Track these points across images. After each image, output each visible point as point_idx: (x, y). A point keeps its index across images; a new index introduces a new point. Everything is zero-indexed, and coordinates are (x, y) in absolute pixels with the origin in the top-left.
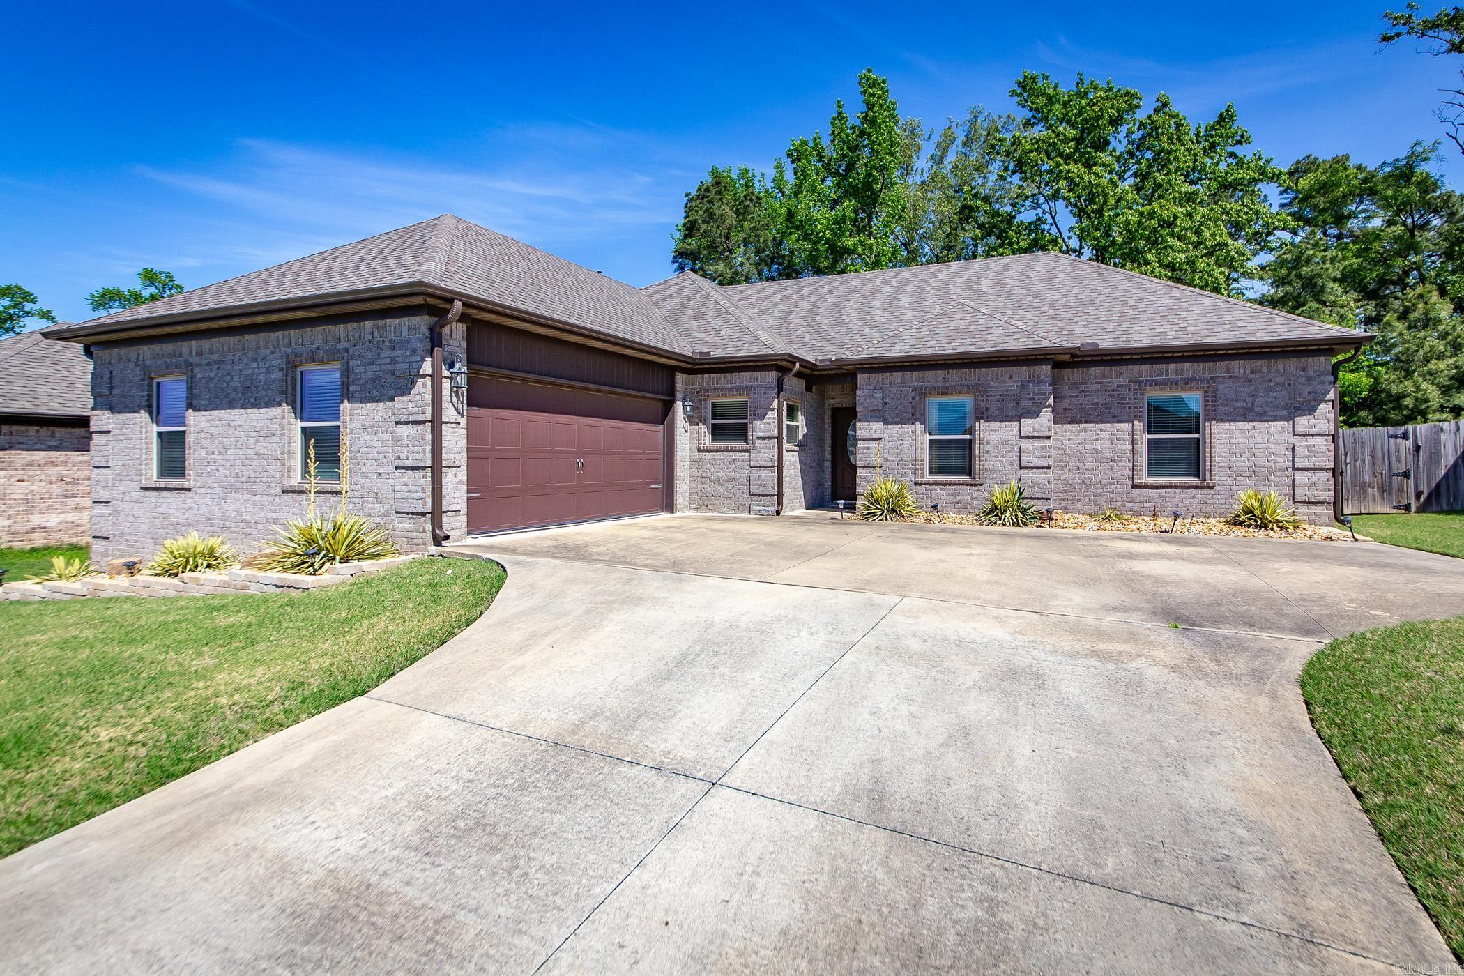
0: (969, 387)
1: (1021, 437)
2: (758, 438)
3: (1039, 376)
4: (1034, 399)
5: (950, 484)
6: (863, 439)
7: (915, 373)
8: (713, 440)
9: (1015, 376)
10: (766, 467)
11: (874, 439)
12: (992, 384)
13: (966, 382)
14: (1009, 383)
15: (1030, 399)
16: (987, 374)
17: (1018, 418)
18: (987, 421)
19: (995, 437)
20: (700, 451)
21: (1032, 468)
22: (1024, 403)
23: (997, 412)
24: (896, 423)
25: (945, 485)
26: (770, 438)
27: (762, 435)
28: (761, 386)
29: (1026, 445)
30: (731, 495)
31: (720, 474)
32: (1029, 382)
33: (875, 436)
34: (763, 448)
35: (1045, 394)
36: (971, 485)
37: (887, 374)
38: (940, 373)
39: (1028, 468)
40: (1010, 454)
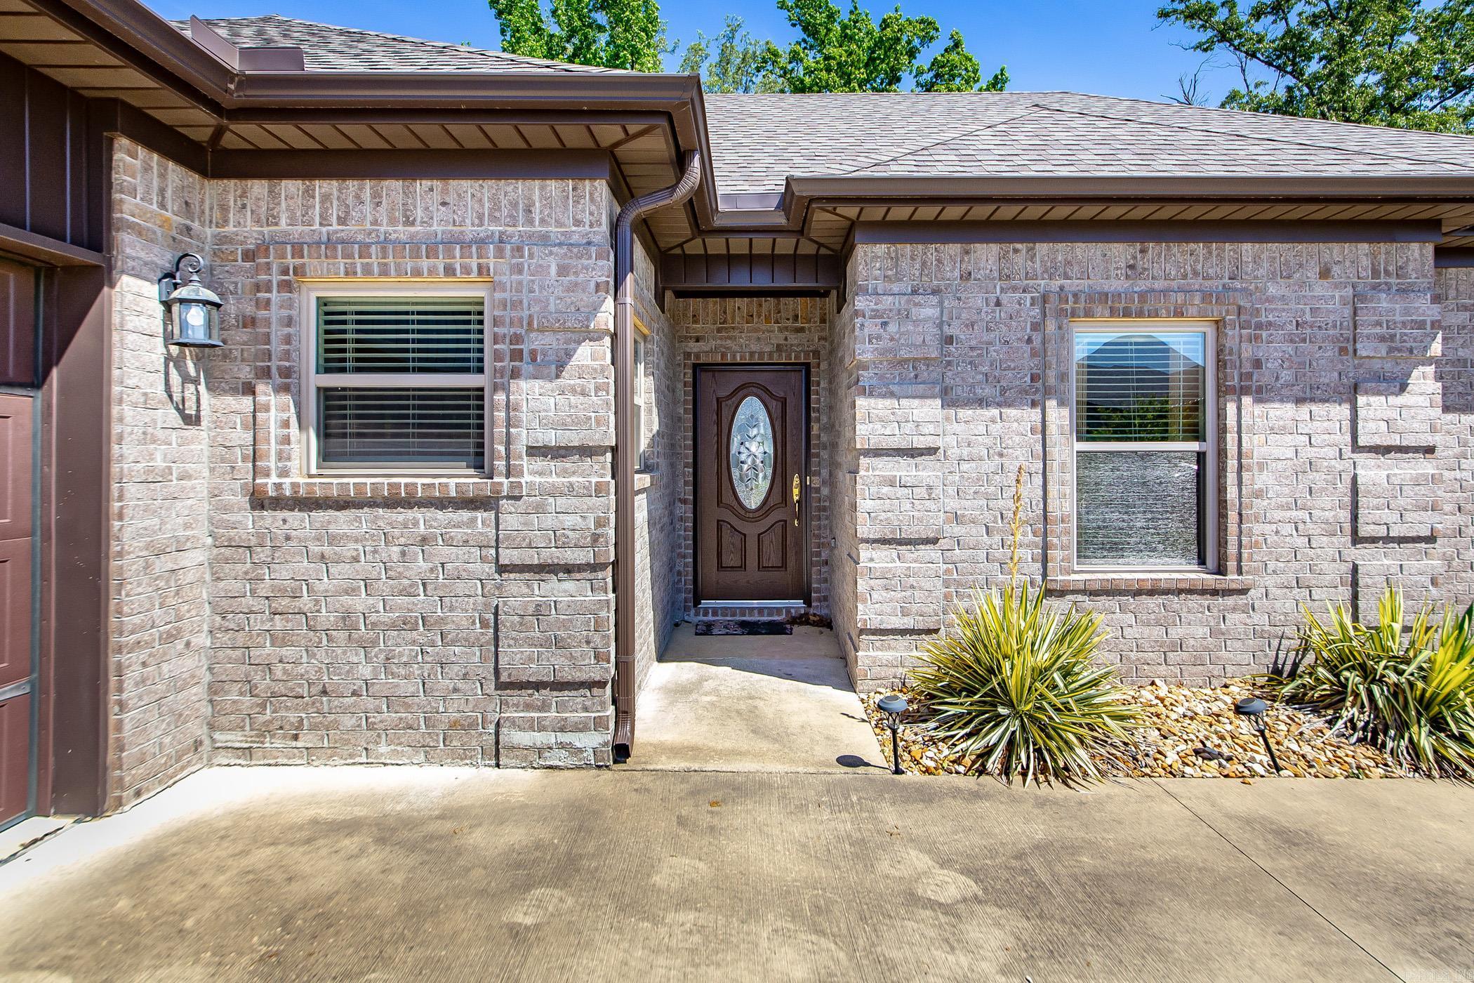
0: (1206, 296)
1: (1356, 448)
2: (533, 451)
3: (1400, 272)
4: (1392, 337)
5: (1151, 593)
6: (877, 453)
7: (1042, 248)
8: (326, 456)
9: (1336, 270)
10: (569, 569)
11: (913, 453)
12: (1272, 290)
13: (1196, 283)
14: (1321, 289)
15: (1382, 339)
16: (1256, 260)
17: (1350, 392)
18: (1258, 401)
19: (1282, 447)
20: (259, 501)
21: (1388, 539)
22: (1364, 349)
23: (1286, 376)
24: (982, 403)
25: (1138, 593)
26: (587, 451)
27: (550, 438)
28: (544, 240)
29: (1372, 471)
30: (407, 687)
31: (360, 602)
32: (1375, 287)
33: (920, 442)
34: (554, 492)
35: (1421, 325)
36: (1215, 592)
37: (954, 249)
38: (1120, 252)
39: (1373, 540)
40: (1325, 501)
